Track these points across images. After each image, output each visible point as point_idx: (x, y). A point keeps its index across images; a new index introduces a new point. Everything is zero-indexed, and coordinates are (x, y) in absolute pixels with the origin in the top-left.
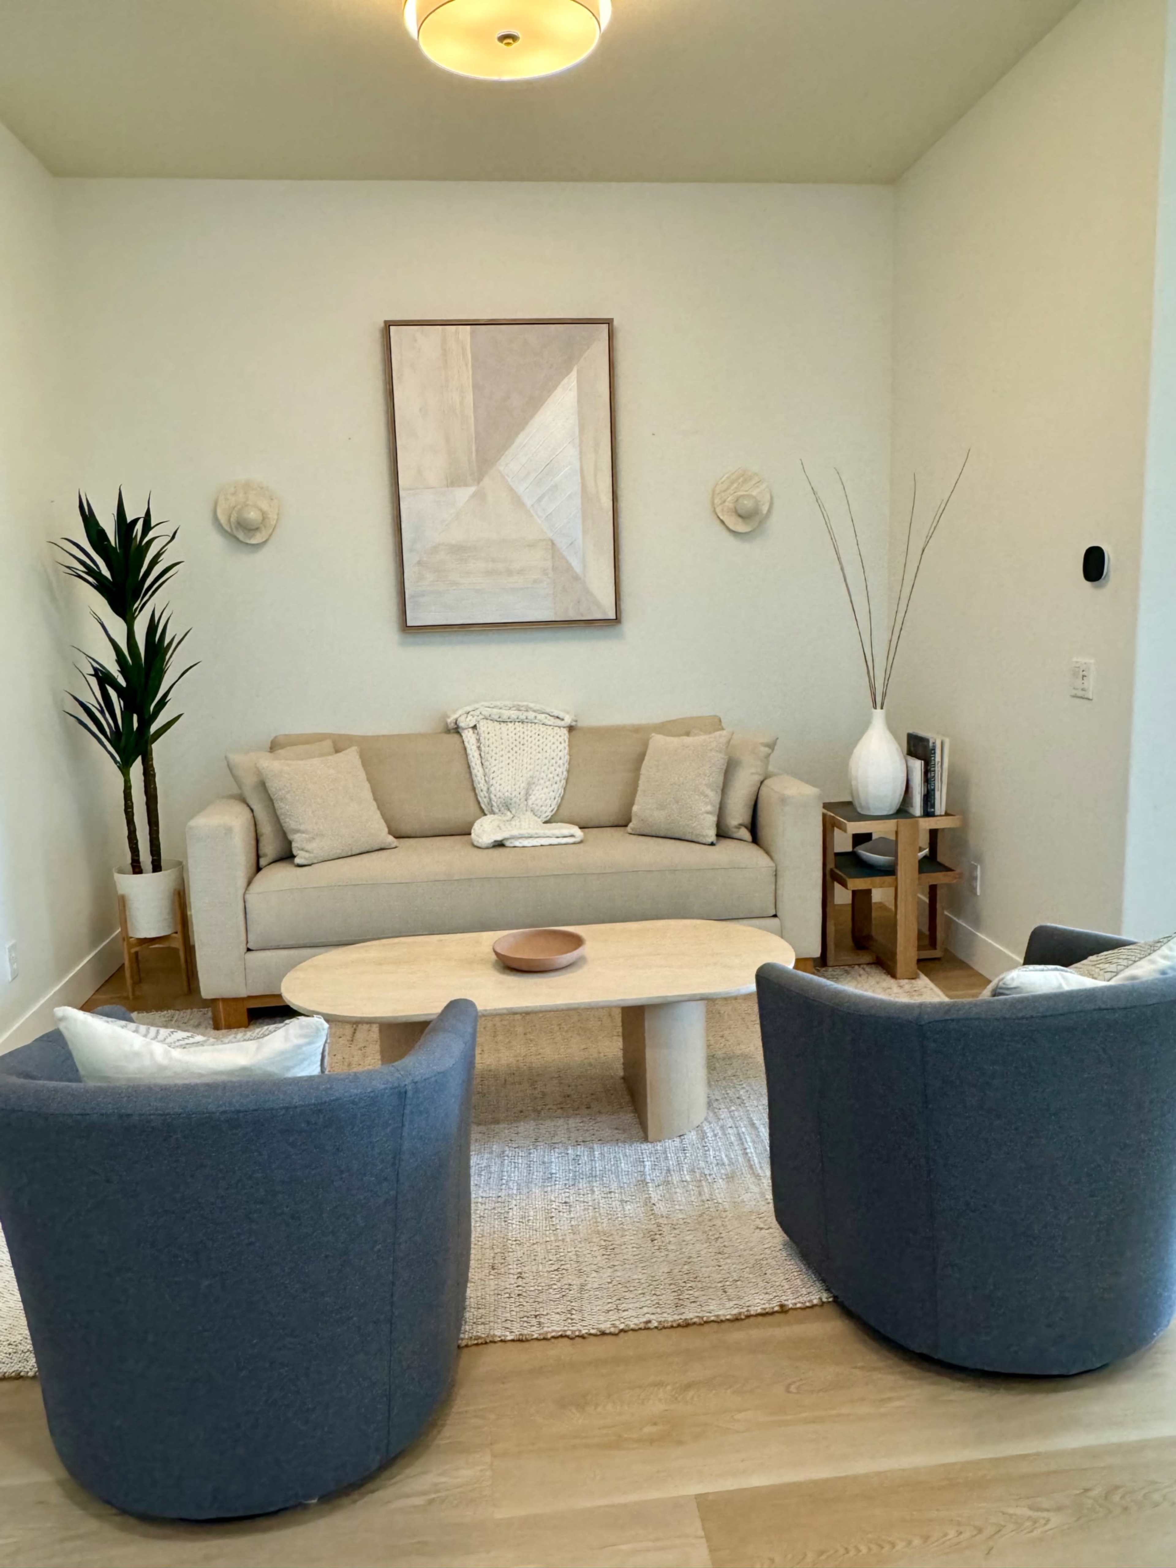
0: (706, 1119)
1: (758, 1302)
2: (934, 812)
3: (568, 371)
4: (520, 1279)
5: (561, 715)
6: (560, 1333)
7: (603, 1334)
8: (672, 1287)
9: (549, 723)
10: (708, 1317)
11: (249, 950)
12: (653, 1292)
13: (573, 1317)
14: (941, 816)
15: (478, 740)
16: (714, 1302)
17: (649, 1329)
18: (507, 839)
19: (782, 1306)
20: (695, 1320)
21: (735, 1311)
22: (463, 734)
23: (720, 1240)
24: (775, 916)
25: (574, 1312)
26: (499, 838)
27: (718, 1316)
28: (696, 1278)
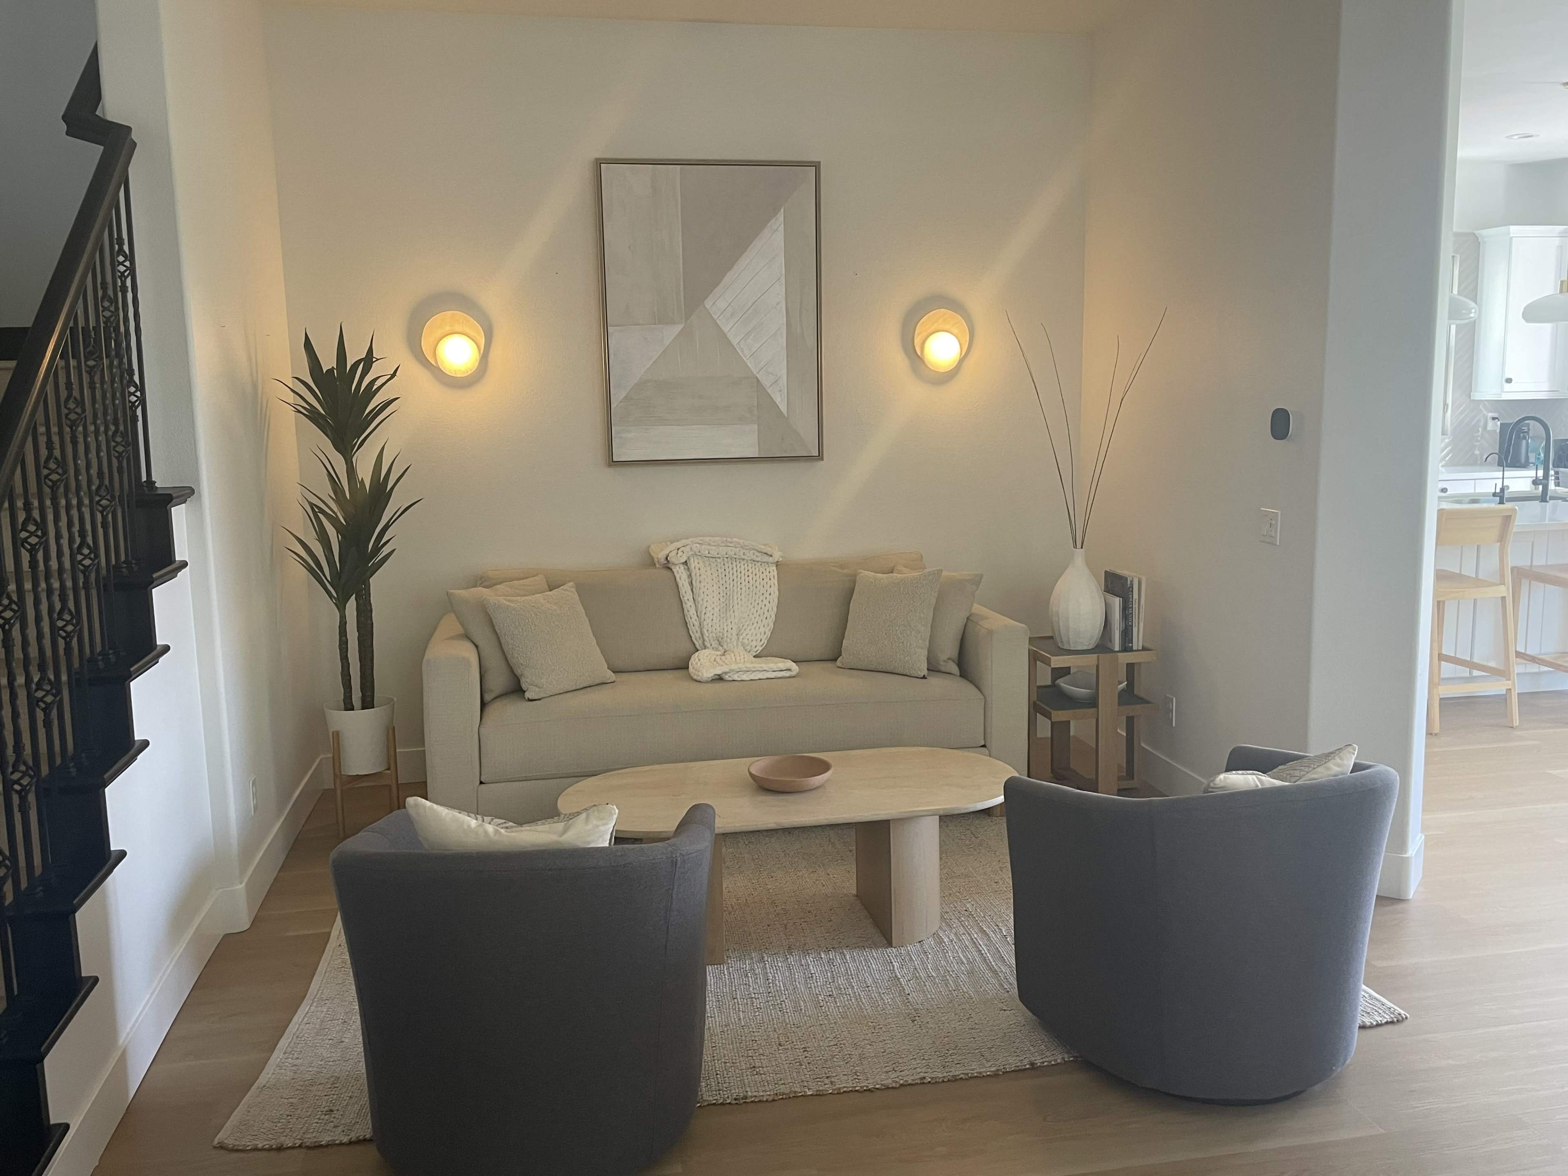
0: (940, 928)
1: (1013, 1063)
2: (1132, 646)
3: (776, 211)
4: (806, 1052)
5: (769, 550)
6: (851, 1089)
7: (888, 1088)
8: (937, 1053)
9: (759, 559)
10: (972, 1073)
11: (481, 783)
12: (922, 1058)
13: (859, 1078)
14: (1138, 650)
15: (690, 576)
16: (975, 1063)
17: (924, 1083)
18: (726, 673)
19: (1032, 1064)
20: (961, 1076)
21: (993, 1069)
22: (674, 570)
23: (971, 1020)
24: (984, 746)
25: (858, 1074)
26: (718, 671)
27: (980, 1073)
28: (956, 1047)
